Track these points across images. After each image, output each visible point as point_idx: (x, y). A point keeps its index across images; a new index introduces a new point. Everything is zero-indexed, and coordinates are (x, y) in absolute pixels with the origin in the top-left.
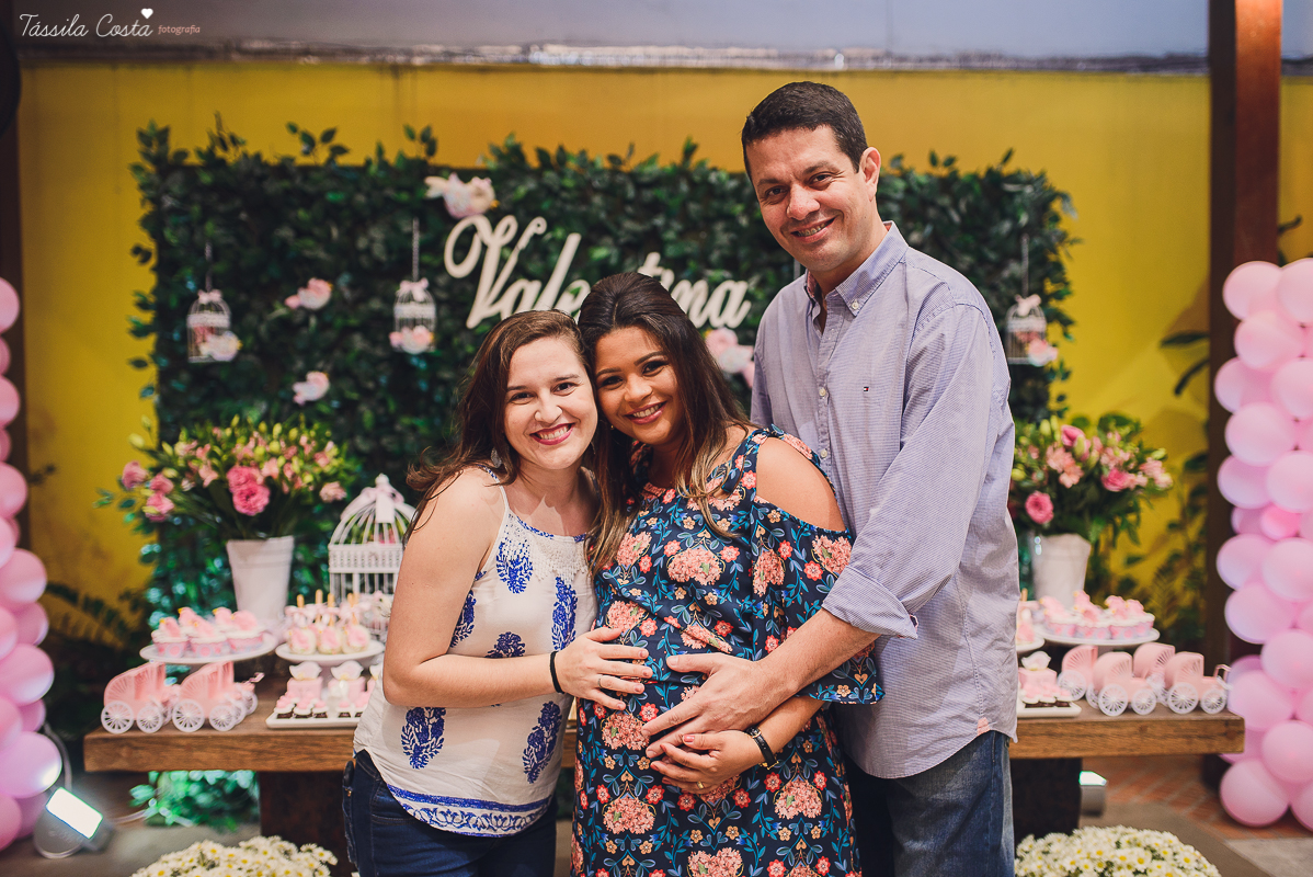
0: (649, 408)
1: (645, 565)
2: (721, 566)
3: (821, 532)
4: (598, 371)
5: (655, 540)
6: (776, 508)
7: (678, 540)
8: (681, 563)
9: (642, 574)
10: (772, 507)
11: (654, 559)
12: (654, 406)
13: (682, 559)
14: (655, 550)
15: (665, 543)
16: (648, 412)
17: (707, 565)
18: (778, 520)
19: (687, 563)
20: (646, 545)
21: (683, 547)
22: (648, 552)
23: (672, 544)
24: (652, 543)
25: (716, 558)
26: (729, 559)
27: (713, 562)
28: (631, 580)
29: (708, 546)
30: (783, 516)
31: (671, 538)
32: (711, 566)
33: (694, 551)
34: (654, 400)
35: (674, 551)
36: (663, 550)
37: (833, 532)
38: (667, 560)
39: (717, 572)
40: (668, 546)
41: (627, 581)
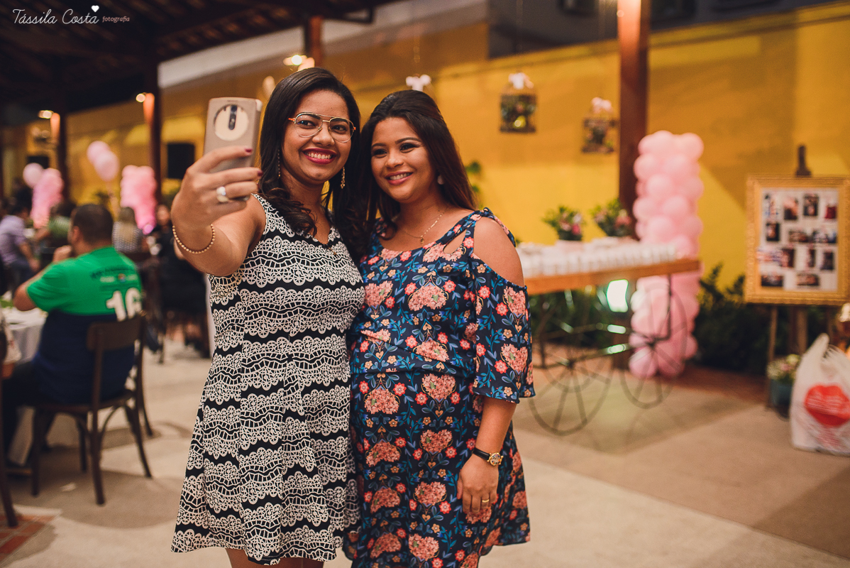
0: (400, 174)
1: (390, 302)
2: (446, 296)
3: (509, 285)
4: (373, 144)
5: (396, 285)
6: (483, 263)
7: (414, 282)
8: (418, 297)
9: (389, 309)
10: (481, 262)
11: (397, 298)
12: (403, 173)
13: (419, 295)
14: (397, 292)
15: (405, 286)
16: (398, 177)
17: (436, 295)
18: (483, 272)
19: (422, 297)
20: (389, 290)
21: (418, 286)
22: (392, 294)
23: (410, 286)
24: (393, 289)
25: (442, 291)
26: (450, 290)
27: (440, 294)
28: (380, 314)
29: (435, 283)
30: (487, 270)
31: (409, 281)
32: (439, 296)
33: (426, 288)
34: (405, 169)
35: (412, 291)
36: (404, 291)
37: (517, 287)
38: (408, 297)
39: (443, 300)
40: (408, 288)
41: (378, 316)
